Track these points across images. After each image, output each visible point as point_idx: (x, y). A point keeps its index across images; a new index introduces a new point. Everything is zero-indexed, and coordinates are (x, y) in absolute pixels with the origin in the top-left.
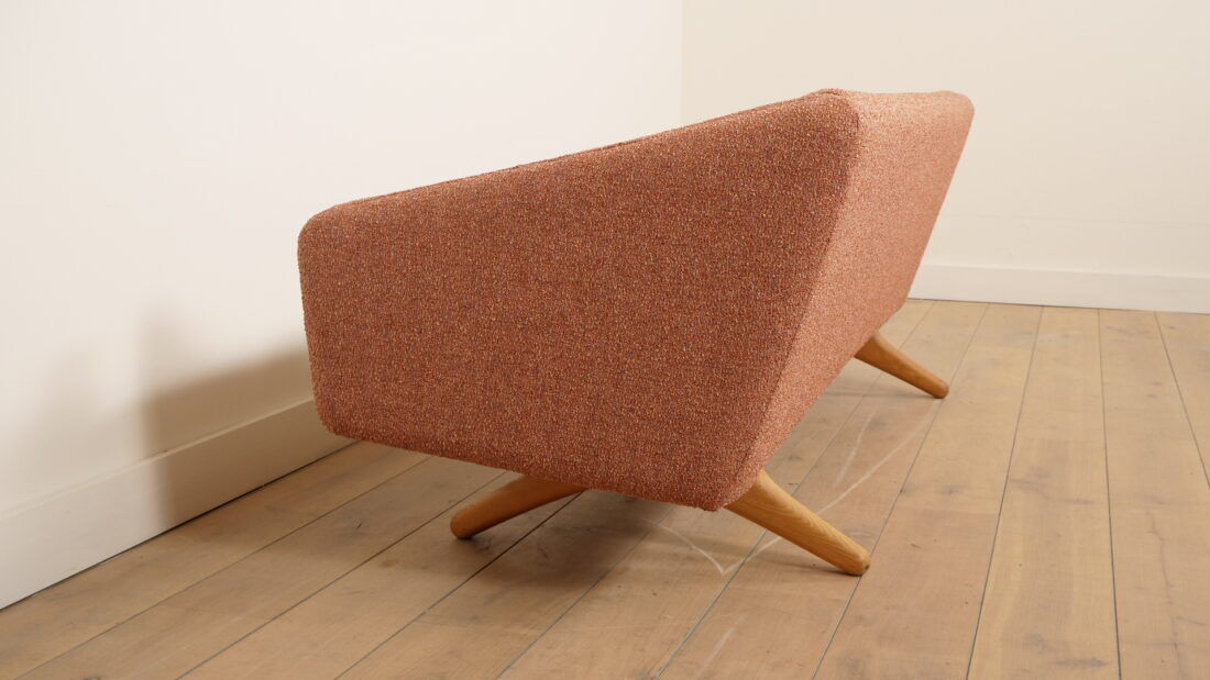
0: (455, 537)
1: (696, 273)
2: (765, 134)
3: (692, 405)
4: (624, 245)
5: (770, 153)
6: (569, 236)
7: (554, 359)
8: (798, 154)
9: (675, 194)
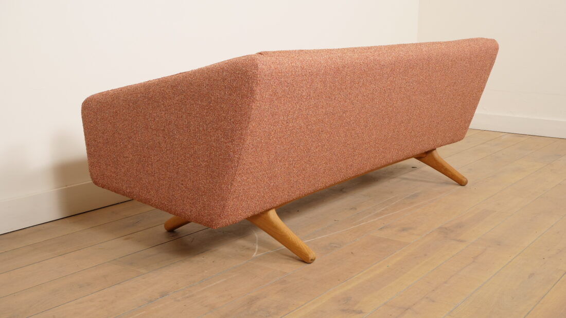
0: (166, 231)
1: (201, 129)
2: (223, 72)
3: (202, 184)
4: (177, 116)
5: (224, 80)
6: (160, 111)
7: (157, 161)
8: (234, 80)
9: (194, 95)
